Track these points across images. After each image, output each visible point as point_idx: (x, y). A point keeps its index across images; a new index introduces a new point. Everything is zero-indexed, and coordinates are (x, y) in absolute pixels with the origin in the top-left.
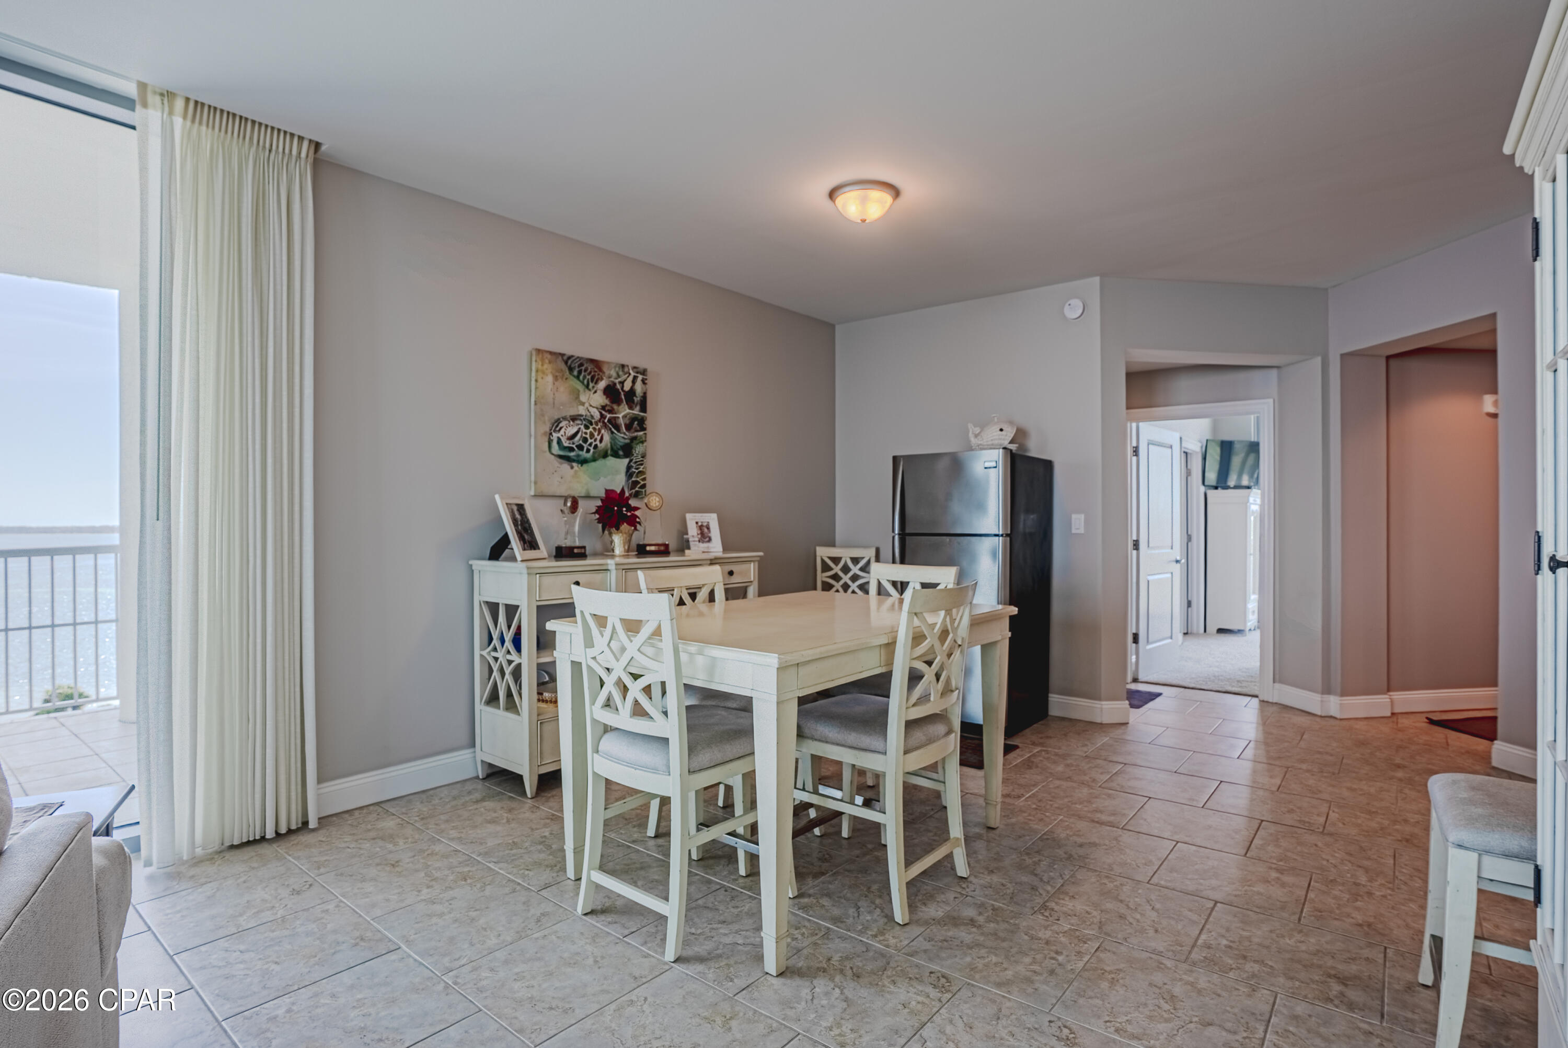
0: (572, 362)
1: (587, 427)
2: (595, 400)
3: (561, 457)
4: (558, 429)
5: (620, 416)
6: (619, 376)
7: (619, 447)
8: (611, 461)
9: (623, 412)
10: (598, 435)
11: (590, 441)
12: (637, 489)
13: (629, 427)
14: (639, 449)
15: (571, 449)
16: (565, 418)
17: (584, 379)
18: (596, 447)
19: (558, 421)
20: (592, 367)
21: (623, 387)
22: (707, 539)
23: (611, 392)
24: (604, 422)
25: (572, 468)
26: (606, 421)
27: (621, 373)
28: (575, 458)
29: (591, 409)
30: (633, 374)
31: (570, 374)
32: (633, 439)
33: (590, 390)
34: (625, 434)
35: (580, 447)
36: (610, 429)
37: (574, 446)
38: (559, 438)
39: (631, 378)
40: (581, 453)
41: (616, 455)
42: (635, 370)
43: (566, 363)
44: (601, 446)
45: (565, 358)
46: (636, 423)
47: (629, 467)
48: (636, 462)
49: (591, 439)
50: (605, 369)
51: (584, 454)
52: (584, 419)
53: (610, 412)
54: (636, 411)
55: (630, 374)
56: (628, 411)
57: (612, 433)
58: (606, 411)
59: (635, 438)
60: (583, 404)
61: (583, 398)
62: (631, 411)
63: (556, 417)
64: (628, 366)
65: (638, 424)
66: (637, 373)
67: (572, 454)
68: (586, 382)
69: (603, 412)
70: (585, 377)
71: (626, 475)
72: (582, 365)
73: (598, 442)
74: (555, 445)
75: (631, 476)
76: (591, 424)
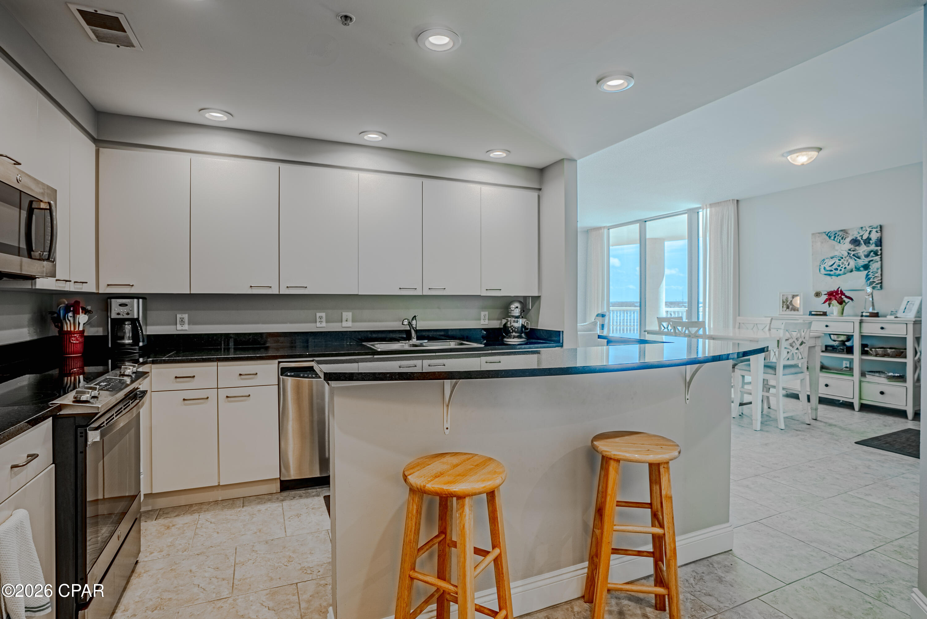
0: (830, 234)
1: (840, 260)
2: (847, 245)
3: (826, 274)
4: (824, 263)
5: (861, 251)
6: (859, 233)
7: (860, 266)
8: (855, 273)
9: (863, 250)
10: (847, 262)
11: (841, 266)
12: (873, 285)
13: (867, 256)
14: (873, 266)
15: (832, 271)
16: (827, 258)
17: (837, 240)
18: (845, 268)
20: (842, 233)
21: (862, 237)
23: (855, 242)
24: (850, 256)
25: (832, 278)
28: (834, 274)
29: (842, 252)
30: (869, 230)
31: (830, 239)
32: (870, 262)
33: (841, 244)
34: (864, 259)
35: (836, 269)
36: (854, 259)
37: (833, 269)
38: (825, 267)
39: (868, 232)
40: (836, 271)
41: (858, 269)
42: (871, 227)
43: (827, 235)
44: (849, 268)
45: (827, 233)
46: (872, 253)
47: (867, 275)
48: (872, 272)
50: (849, 232)
51: (838, 272)
52: (838, 257)
53: (853, 251)
54: (873, 247)
55: (867, 230)
56: (866, 248)
58: (851, 251)
59: (872, 260)
60: (837, 250)
61: (837, 248)
62: (868, 248)
64: (865, 227)
66: (872, 229)
67: (832, 273)
68: (838, 241)
69: (849, 252)
70: (838, 238)
71: (866, 279)
72: (836, 234)
73: (847, 266)
74: (822, 270)
75: (869, 279)
76: (842, 258)
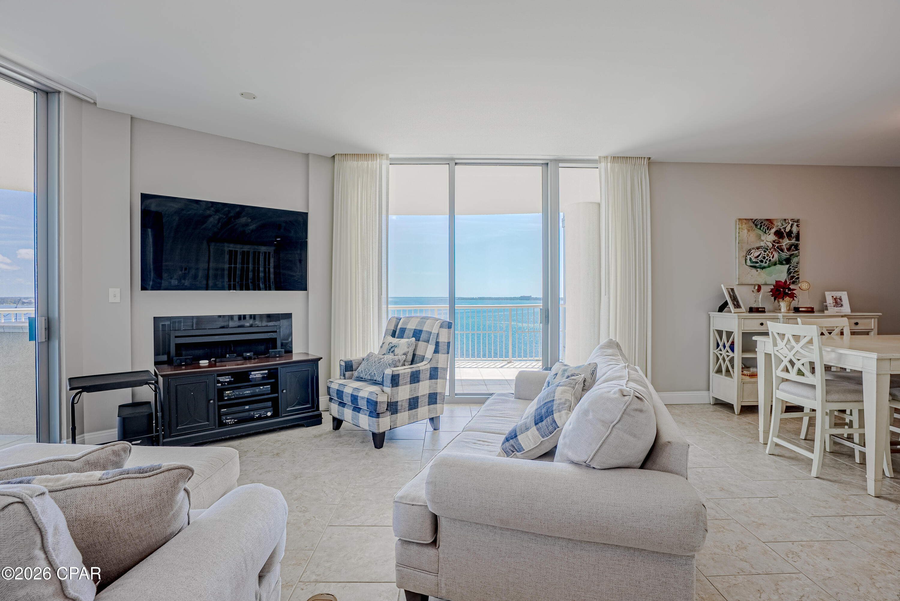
0: (757, 222)
1: (765, 252)
2: (769, 238)
3: (751, 266)
4: (750, 254)
5: (784, 244)
6: (783, 225)
7: (783, 260)
8: (778, 267)
9: (785, 242)
10: (771, 255)
12: (794, 280)
13: (789, 250)
14: (794, 260)
15: (757, 263)
16: (753, 249)
17: (763, 229)
18: (770, 260)
19: (750, 250)
20: (768, 223)
21: (785, 230)
22: (840, 305)
23: (779, 234)
24: (774, 248)
25: (757, 271)
26: (776, 248)
27: (784, 223)
28: (759, 267)
29: (767, 243)
30: (791, 223)
31: (756, 228)
32: (791, 255)
33: (767, 234)
34: (786, 253)
35: (762, 261)
36: (778, 251)
37: (758, 261)
38: (750, 258)
39: (790, 225)
40: (762, 264)
41: (781, 263)
42: (792, 221)
43: (754, 223)
44: (773, 260)
45: (753, 221)
46: (793, 247)
47: (789, 269)
48: (793, 267)
49: (767, 257)
50: (775, 223)
52: (763, 248)
53: (778, 243)
54: (793, 241)
55: (789, 223)
56: (788, 241)
57: (779, 253)
58: (775, 243)
59: (793, 254)
60: (763, 241)
61: (763, 238)
62: (790, 241)
63: (749, 249)
64: (788, 219)
65: (794, 247)
66: (794, 222)
67: (757, 265)
68: (764, 230)
69: (774, 244)
70: (764, 228)
71: (787, 273)
72: (762, 223)
73: (771, 258)
74: (748, 261)
75: (790, 273)
76: (767, 250)
